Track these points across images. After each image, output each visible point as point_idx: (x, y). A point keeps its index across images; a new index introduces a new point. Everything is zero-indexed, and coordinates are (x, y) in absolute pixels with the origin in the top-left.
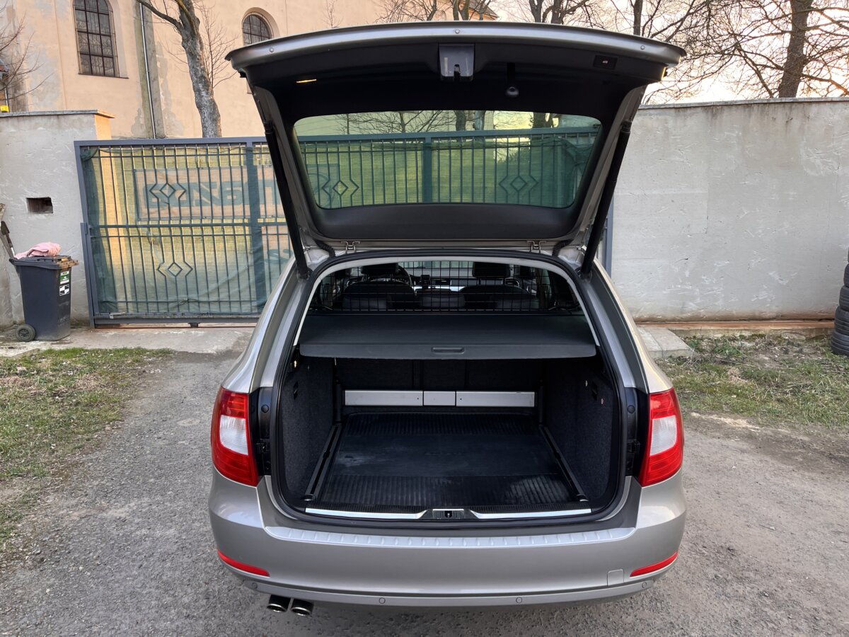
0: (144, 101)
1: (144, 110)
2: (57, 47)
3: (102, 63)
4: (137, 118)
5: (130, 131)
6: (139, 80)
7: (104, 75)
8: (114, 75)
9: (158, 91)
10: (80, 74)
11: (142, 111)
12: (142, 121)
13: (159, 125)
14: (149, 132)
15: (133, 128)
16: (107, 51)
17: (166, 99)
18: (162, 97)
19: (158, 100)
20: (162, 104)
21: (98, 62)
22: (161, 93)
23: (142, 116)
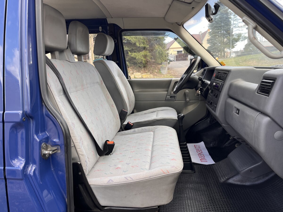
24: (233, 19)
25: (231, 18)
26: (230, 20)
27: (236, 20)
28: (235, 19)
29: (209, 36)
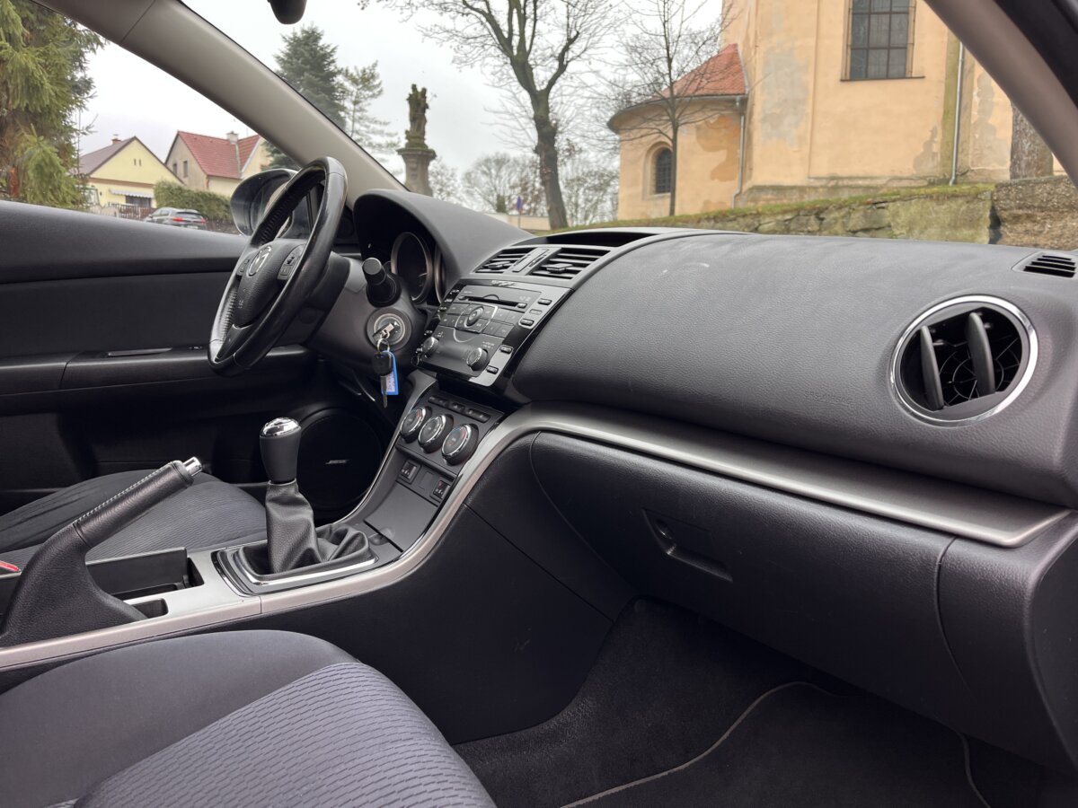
0: (946, 113)
1: (944, 128)
2: (812, 41)
3: (885, 60)
4: (928, 144)
5: (910, 166)
6: (943, 79)
7: (887, 77)
8: (903, 76)
9: (971, 92)
10: (842, 81)
11: (940, 131)
12: (936, 148)
13: (962, 151)
14: (944, 166)
15: (918, 162)
16: (897, 39)
17: (982, 103)
18: (976, 99)
19: (969, 107)
20: (975, 113)
21: (878, 58)
22: (975, 93)
23: (938, 139)
24: (351, 113)
25: (343, 108)
26: (342, 114)
27: (360, 118)
28: (358, 114)
29: (268, 156)
